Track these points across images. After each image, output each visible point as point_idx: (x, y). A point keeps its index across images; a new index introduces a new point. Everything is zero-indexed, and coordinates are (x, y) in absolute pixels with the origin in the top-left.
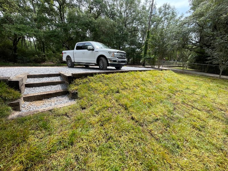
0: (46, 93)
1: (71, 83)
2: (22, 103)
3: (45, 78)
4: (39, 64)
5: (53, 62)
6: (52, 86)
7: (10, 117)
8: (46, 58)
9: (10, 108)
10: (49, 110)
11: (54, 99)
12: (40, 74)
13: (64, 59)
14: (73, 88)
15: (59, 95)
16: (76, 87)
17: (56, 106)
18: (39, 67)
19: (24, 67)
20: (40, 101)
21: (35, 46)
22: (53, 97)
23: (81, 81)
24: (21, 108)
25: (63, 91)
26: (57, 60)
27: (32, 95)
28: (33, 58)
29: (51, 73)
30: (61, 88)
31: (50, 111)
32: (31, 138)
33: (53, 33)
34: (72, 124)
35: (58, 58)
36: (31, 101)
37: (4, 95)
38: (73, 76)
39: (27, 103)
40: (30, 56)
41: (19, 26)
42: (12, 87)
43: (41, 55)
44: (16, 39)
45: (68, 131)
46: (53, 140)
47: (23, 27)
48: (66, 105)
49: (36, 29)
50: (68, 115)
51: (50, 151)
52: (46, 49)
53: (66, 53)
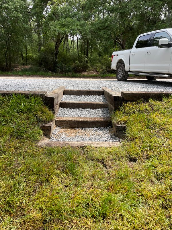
0: (80, 120)
1: (118, 109)
2: (55, 130)
3: (83, 96)
4: (78, 74)
5: (97, 71)
6: (89, 110)
7: (40, 144)
8: (89, 64)
9: (41, 132)
10: (81, 147)
11: (90, 131)
13: (114, 66)
14: (119, 118)
15: (97, 126)
16: (125, 118)
17: (90, 142)
18: (78, 79)
20: (73, 130)
21: (78, 47)
22: (89, 127)
23: (136, 108)
24: (52, 135)
25: (104, 120)
27: (65, 120)
28: (73, 65)
29: (92, 89)
30: (101, 115)
31: (82, 148)
32: (55, 181)
33: (103, 24)
34: (110, 182)
35: (104, 64)
36: (63, 128)
37: (39, 114)
38: (123, 97)
39: (58, 129)
40: (70, 63)
41: (64, 21)
42: (47, 105)
43: (83, 60)
44: (58, 40)
45: (102, 191)
46: (80, 196)
47: (68, 22)
48: (104, 145)
49: (83, 22)
50: (105, 163)
51: (73, 212)
52: (90, 51)
53: (117, 55)
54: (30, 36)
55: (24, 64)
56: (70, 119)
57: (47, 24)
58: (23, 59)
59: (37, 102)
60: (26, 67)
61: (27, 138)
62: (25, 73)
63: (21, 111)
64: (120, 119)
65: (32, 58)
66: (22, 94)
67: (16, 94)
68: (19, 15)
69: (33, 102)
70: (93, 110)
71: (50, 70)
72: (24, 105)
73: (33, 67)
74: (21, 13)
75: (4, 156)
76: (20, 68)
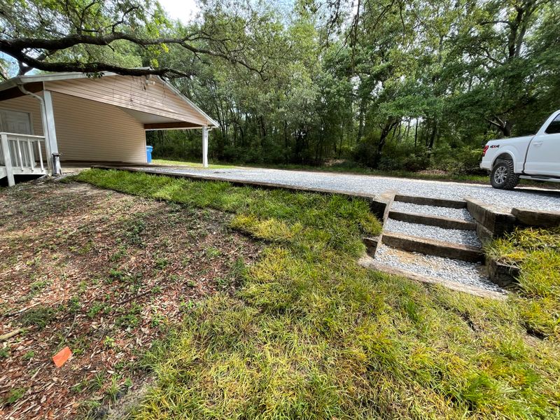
0: (423, 241)
1: (502, 236)
2: (382, 249)
3: (427, 206)
4: (412, 174)
5: (445, 170)
6: (438, 228)
7: (361, 261)
8: (431, 160)
9: (364, 247)
10: (424, 283)
11: (438, 262)
12: (417, 195)
14: (504, 252)
15: (451, 256)
17: (440, 279)
18: (414, 181)
19: (388, 178)
20: (408, 254)
21: (416, 136)
22: (437, 255)
24: (376, 255)
25: (468, 250)
26: (456, 165)
27: (397, 237)
28: (406, 160)
29: (443, 197)
30: (461, 240)
31: (427, 285)
32: (385, 319)
33: (471, 98)
34: (483, 355)
35: (462, 159)
36: (392, 247)
37: (363, 222)
38: (517, 218)
39: (386, 248)
40: (400, 157)
41: (402, 100)
42: (374, 213)
43: (423, 154)
44: (387, 127)
45: (467, 363)
46: (424, 355)
47: (409, 101)
48: (470, 291)
49: (432, 98)
50: (472, 320)
51: (414, 373)
52: (436, 140)
53: (498, 146)
54: (350, 124)
55: (335, 158)
56: (405, 238)
57: (376, 106)
58: (335, 151)
59: (362, 207)
60: (338, 161)
61: (346, 250)
62: (336, 169)
63: (340, 216)
64: (506, 255)
65: (347, 150)
66: (344, 195)
67: (336, 194)
68: (342, 99)
69: (357, 206)
70: (444, 230)
71: (369, 165)
72: (346, 208)
73: (347, 161)
74: (344, 96)
75: (320, 265)
76: (331, 163)
